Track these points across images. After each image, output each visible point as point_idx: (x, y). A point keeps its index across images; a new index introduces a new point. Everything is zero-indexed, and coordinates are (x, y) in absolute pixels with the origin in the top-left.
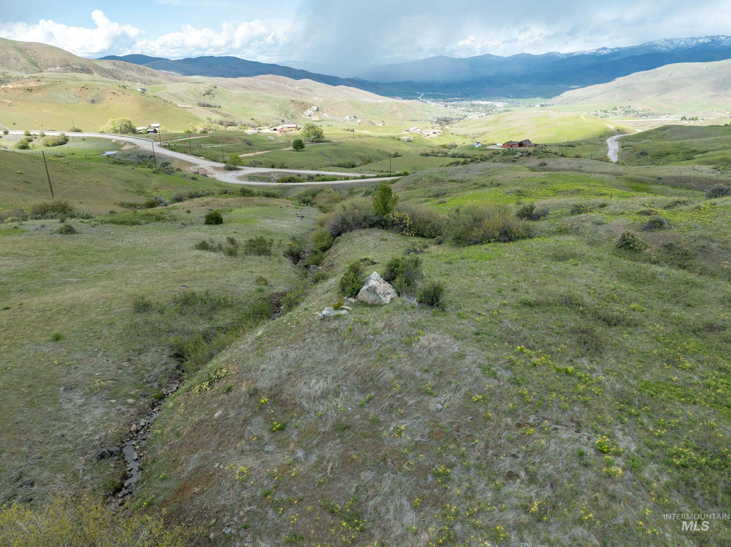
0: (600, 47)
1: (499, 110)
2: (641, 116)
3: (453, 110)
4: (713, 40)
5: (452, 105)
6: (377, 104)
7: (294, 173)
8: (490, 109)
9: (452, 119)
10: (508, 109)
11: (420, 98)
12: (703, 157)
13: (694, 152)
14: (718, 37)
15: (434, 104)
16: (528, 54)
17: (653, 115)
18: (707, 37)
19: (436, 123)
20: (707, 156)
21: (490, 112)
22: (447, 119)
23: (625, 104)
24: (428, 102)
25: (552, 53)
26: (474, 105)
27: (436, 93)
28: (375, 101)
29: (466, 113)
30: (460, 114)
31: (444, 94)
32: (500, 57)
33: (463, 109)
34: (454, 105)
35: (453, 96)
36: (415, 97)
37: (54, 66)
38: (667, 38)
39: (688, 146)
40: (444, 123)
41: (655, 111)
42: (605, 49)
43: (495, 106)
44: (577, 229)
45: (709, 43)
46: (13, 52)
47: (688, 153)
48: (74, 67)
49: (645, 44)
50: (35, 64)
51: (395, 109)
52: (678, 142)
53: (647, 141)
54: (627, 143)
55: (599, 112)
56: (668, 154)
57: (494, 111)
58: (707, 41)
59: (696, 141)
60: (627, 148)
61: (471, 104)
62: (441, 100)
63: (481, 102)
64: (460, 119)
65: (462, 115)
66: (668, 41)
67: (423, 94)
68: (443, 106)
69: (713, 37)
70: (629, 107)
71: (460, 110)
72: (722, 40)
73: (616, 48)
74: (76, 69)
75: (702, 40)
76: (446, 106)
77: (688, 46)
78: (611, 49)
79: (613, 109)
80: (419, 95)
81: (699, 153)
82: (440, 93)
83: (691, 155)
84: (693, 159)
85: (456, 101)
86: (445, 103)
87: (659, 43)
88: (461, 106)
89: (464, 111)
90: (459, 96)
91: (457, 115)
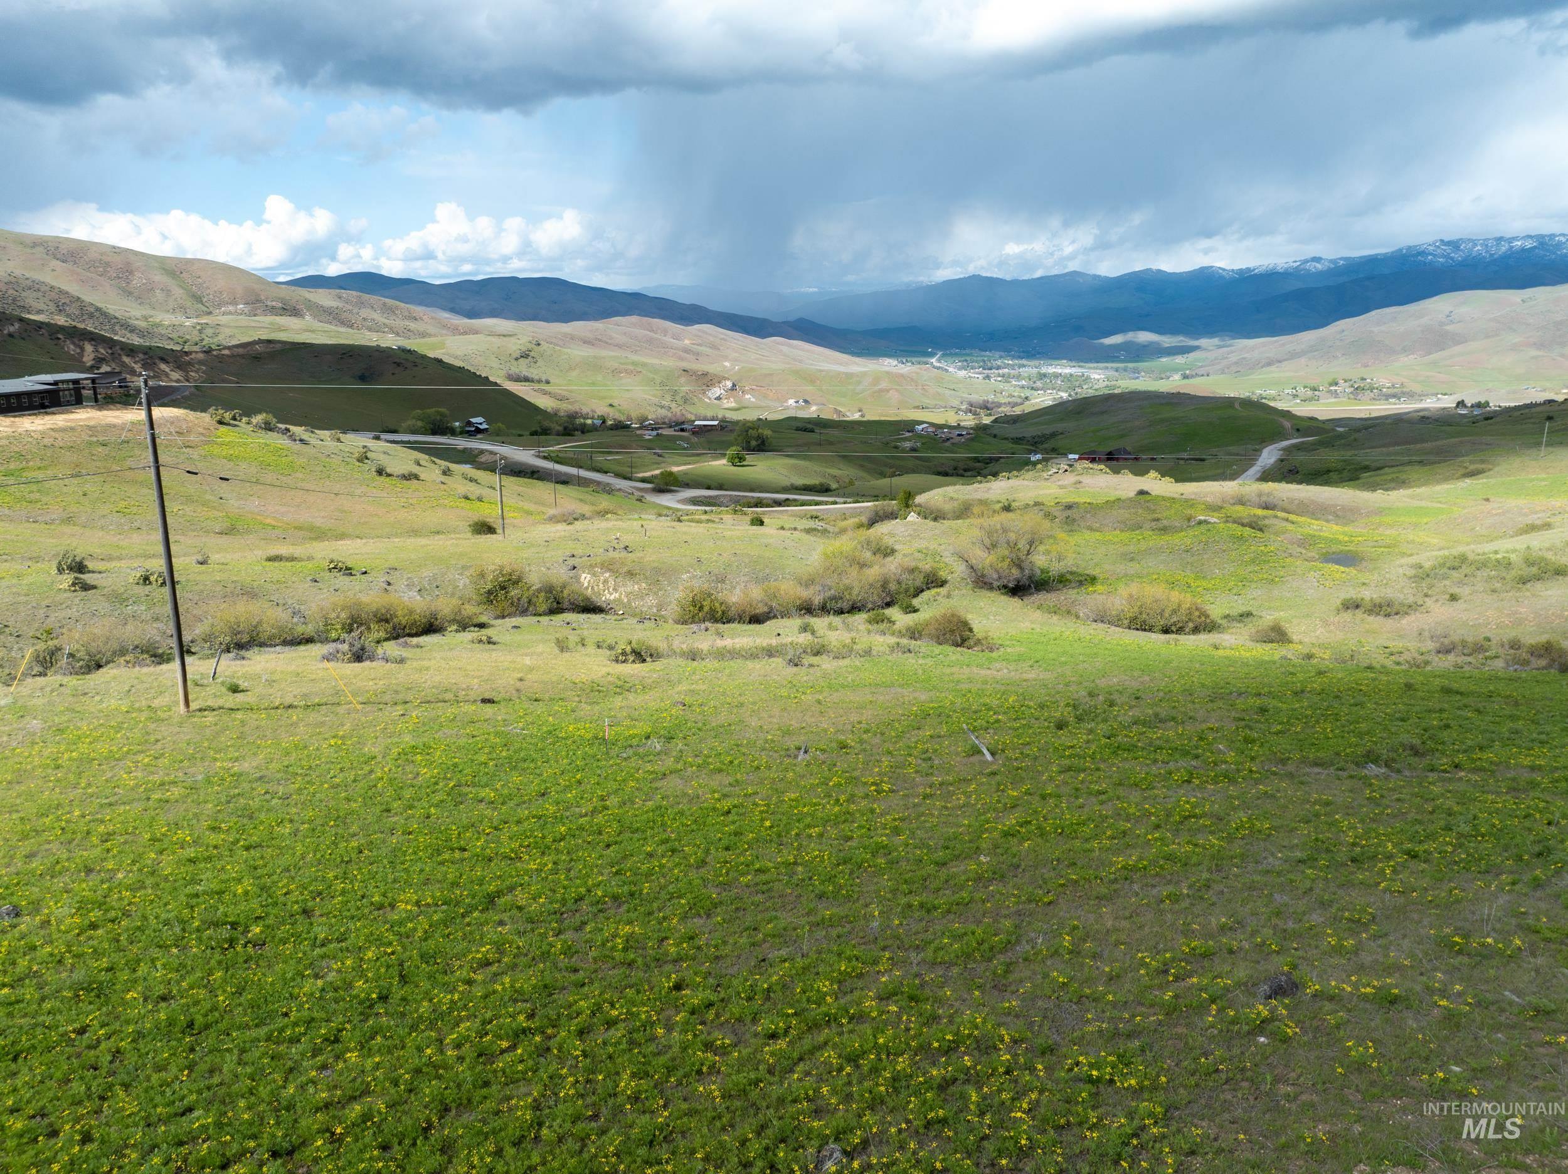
0: (1308, 256)
1: (1096, 387)
2: (1388, 397)
3: (1001, 386)
4: (1542, 244)
5: (999, 375)
6: (849, 376)
8: (1077, 384)
9: (999, 405)
11: (934, 360)
14: (1552, 236)
15: (963, 373)
16: (1158, 271)
18: (1530, 237)
19: (966, 413)
22: (989, 405)
23: (1355, 373)
24: (951, 369)
25: (1208, 268)
26: (1045, 375)
27: (967, 351)
28: (842, 369)
29: (1028, 393)
30: (1015, 394)
31: (983, 353)
32: (1099, 276)
33: (1022, 383)
34: (1003, 376)
35: (1001, 357)
36: (924, 359)
37: (234, 302)
38: (1446, 239)
40: (982, 413)
41: (1417, 388)
42: (1317, 259)
43: (1088, 378)
45: (1534, 248)
46: (159, 278)
48: (269, 303)
49: (1401, 250)
50: (198, 299)
51: (884, 385)
55: (1301, 390)
57: (1085, 387)
58: (1529, 244)
61: (1039, 373)
62: (976, 365)
63: (1059, 370)
65: (1020, 397)
66: (1449, 243)
67: (940, 354)
68: (980, 376)
69: (1543, 236)
70: (1363, 379)
71: (1015, 386)
72: (1560, 244)
73: (1341, 259)
74: (273, 307)
75: (1519, 243)
76: (988, 377)
77: (1491, 255)
78: (1331, 261)
79: (1331, 385)
80: (932, 355)
82: (975, 352)
85: (1007, 366)
86: (986, 371)
87: (1431, 248)
88: (1018, 377)
89: (1023, 387)
90: (1013, 358)
91: (1011, 396)
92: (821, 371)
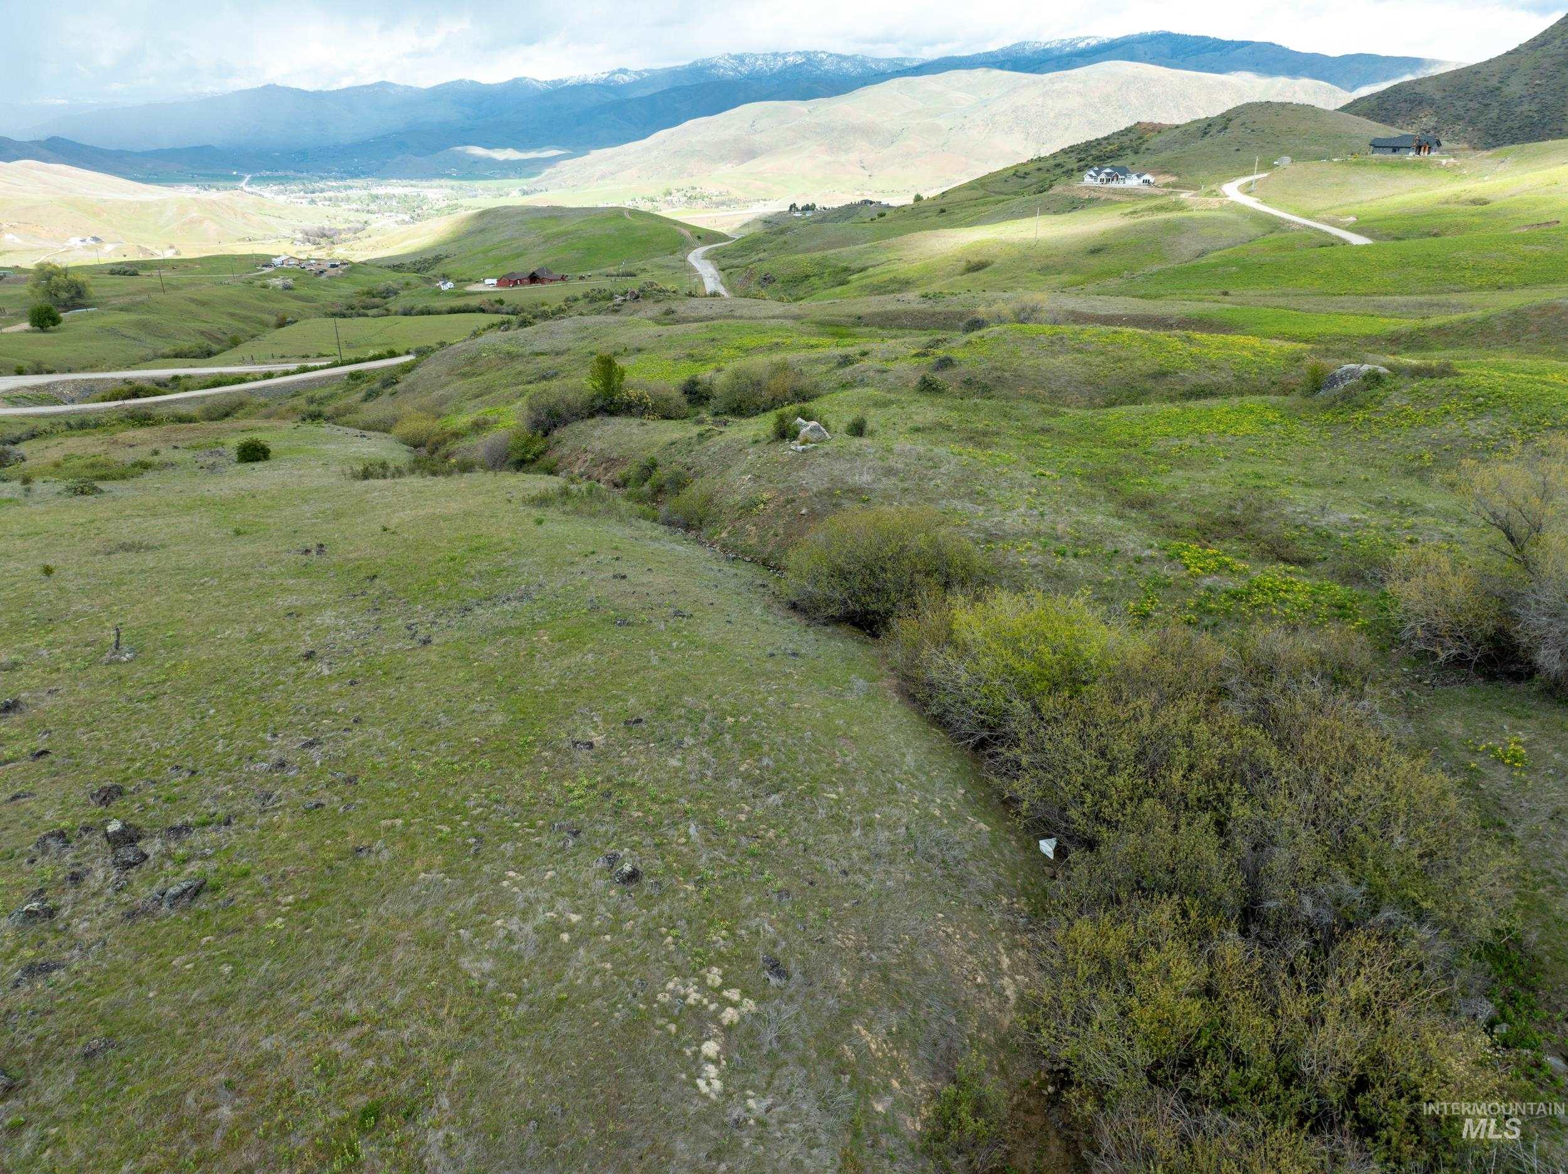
0: (616, 68)
1: (437, 207)
2: (719, 205)
3: (332, 211)
4: (809, 59)
5: (325, 199)
6: (143, 205)
7: (115, 380)
8: (415, 204)
9: (339, 232)
10: (455, 202)
11: (243, 184)
12: (863, 278)
13: (846, 270)
14: (815, 53)
15: (282, 198)
16: (472, 82)
17: (737, 203)
18: (799, 53)
19: (303, 243)
20: (868, 277)
21: (418, 211)
22: (327, 233)
23: (684, 183)
24: (267, 195)
25: (520, 79)
26: (376, 197)
27: (281, 173)
28: (131, 198)
29: (364, 217)
30: (351, 219)
31: (299, 175)
32: (410, 87)
33: (354, 206)
34: (330, 200)
35: (322, 178)
36: (229, 184)
38: (733, 54)
39: (834, 262)
40: (323, 241)
41: (737, 194)
42: (623, 71)
43: (425, 198)
44: (862, 380)
45: (804, 63)
47: (838, 273)
49: (695, 63)
51: (195, 214)
52: (817, 255)
53: (761, 255)
54: (726, 262)
56: (807, 277)
57: (425, 208)
58: (800, 60)
59: (845, 250)
60: (732, 270)
61: (370, 194)
62: (295, 188)
63: (390, 190)
64: (356, 231)
65: (358, 222)
66: (735, 57)
67: (248, 177)
68: (304, 201)
69: (809, 53)
70: (694, 188)
71: (349, 210)
72: (822, 60)
73: (645, 71)
75: (791, 59)
76: (313, 202)
77: (771, 69)
78: (636, 73)
79: (666, 195)
80: (239, 178)
81: (854, 272)
82: (291, 173)
83: (843, 276)
84: (848, 282)
85: (331, 189)
86: (309, 195)
87: (722, 61)
88: (348, 199)
89: (358, 211)
90: (336, 179)
91: (347, 221)
92: (106, 201)
